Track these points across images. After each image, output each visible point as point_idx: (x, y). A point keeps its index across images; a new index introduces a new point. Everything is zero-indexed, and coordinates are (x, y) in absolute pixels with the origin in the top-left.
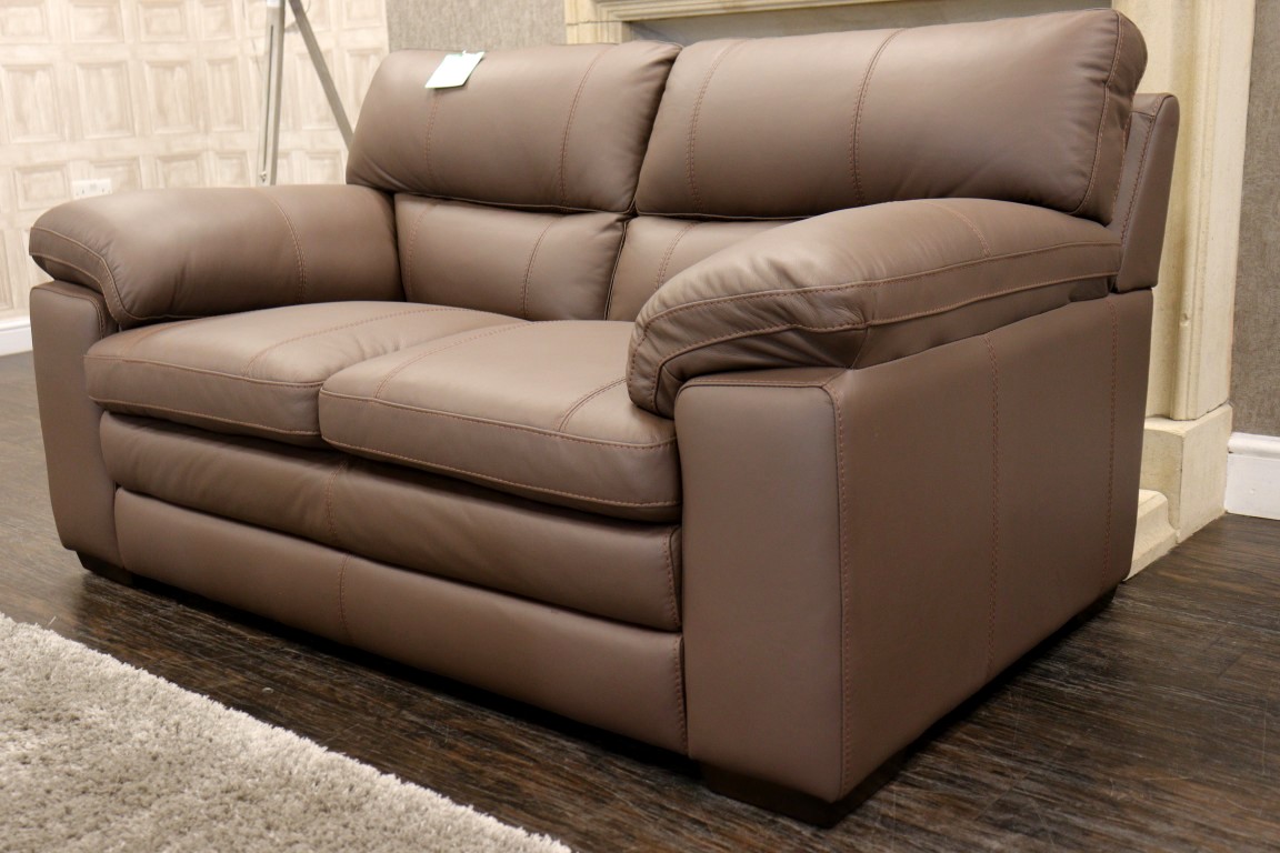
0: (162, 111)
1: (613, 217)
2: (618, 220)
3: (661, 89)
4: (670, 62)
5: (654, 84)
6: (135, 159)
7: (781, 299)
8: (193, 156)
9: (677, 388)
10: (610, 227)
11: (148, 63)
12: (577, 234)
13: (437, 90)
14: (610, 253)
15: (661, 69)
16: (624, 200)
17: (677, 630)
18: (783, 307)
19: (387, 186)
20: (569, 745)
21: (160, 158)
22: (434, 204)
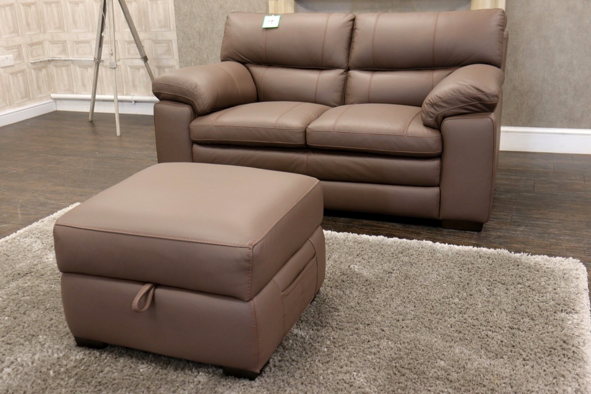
0: (28, 24)
1: (342, 71)
2: (345, 71)
3: (353, 29)
4: (354, 20)
5: (350, 28)
6: (20, 45)
7: (478, 96)
8: (40, 43)
9: (442, 121)
10: (342, 74)
11: (22, 4)
12: (330, 77)
13: (267, 29)
14: (343, 82)
15: (351, 23)
16: (345, 65)
17: (438, 186)
18: (479, 98)
19: (243, 61)
20: (395, 224)
21: (29, 44)
22: (268, 67)
